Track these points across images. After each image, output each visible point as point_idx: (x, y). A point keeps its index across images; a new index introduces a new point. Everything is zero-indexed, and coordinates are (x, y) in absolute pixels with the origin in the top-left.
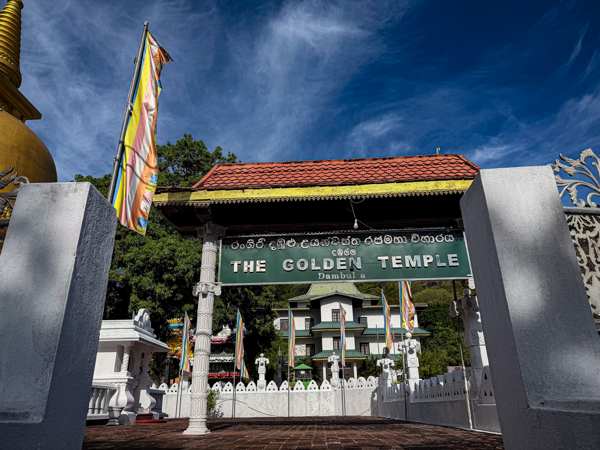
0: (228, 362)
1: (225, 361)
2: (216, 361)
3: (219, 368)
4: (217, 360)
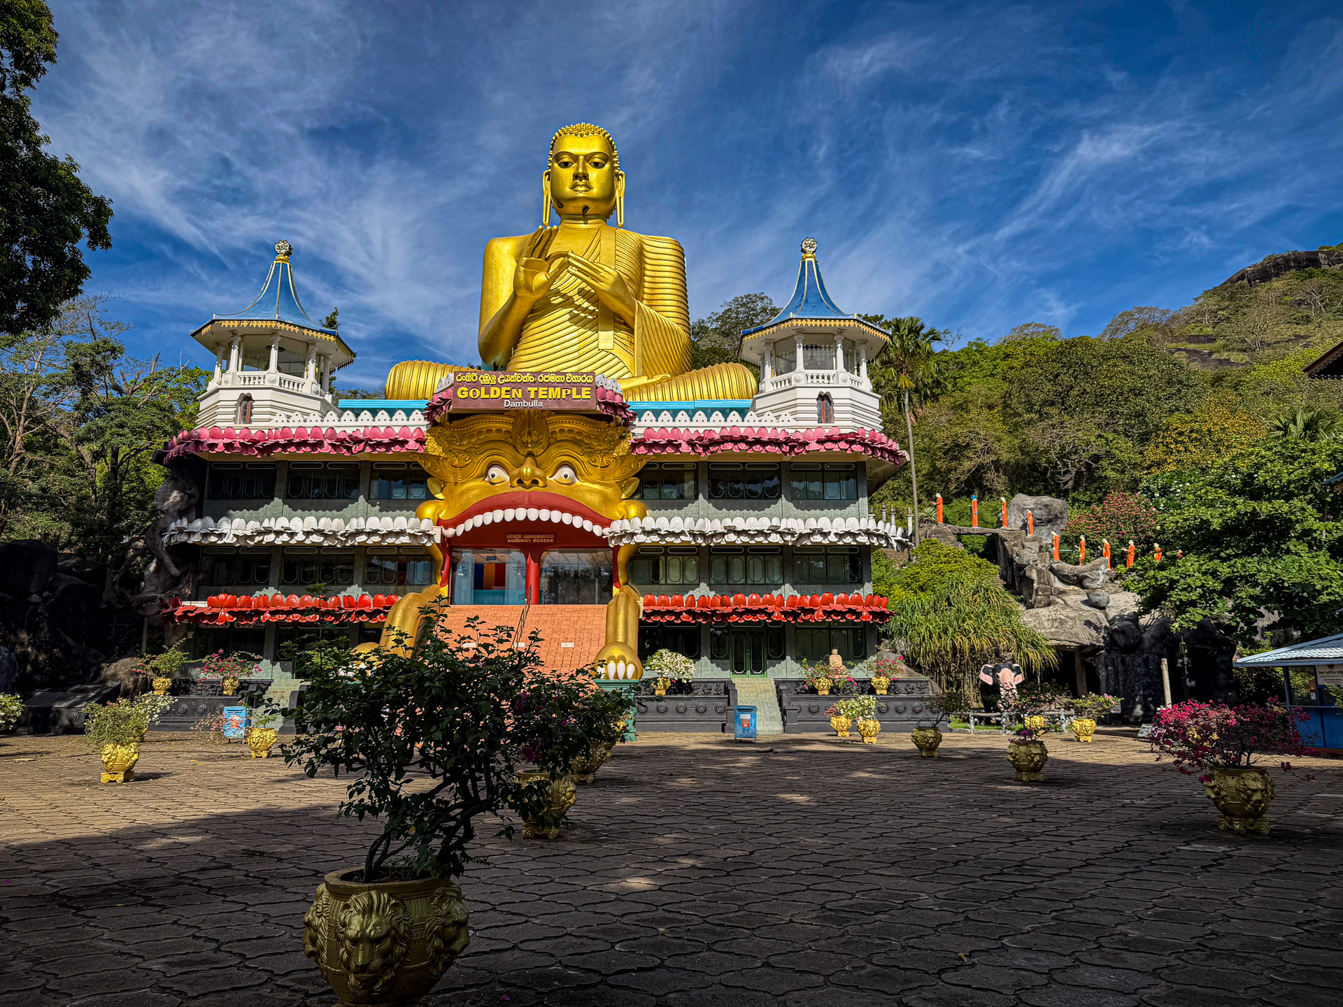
0: (832, 546)
1: (818, 539)
2: (775, 539)
3: (765, 575)
4: (775, 530)
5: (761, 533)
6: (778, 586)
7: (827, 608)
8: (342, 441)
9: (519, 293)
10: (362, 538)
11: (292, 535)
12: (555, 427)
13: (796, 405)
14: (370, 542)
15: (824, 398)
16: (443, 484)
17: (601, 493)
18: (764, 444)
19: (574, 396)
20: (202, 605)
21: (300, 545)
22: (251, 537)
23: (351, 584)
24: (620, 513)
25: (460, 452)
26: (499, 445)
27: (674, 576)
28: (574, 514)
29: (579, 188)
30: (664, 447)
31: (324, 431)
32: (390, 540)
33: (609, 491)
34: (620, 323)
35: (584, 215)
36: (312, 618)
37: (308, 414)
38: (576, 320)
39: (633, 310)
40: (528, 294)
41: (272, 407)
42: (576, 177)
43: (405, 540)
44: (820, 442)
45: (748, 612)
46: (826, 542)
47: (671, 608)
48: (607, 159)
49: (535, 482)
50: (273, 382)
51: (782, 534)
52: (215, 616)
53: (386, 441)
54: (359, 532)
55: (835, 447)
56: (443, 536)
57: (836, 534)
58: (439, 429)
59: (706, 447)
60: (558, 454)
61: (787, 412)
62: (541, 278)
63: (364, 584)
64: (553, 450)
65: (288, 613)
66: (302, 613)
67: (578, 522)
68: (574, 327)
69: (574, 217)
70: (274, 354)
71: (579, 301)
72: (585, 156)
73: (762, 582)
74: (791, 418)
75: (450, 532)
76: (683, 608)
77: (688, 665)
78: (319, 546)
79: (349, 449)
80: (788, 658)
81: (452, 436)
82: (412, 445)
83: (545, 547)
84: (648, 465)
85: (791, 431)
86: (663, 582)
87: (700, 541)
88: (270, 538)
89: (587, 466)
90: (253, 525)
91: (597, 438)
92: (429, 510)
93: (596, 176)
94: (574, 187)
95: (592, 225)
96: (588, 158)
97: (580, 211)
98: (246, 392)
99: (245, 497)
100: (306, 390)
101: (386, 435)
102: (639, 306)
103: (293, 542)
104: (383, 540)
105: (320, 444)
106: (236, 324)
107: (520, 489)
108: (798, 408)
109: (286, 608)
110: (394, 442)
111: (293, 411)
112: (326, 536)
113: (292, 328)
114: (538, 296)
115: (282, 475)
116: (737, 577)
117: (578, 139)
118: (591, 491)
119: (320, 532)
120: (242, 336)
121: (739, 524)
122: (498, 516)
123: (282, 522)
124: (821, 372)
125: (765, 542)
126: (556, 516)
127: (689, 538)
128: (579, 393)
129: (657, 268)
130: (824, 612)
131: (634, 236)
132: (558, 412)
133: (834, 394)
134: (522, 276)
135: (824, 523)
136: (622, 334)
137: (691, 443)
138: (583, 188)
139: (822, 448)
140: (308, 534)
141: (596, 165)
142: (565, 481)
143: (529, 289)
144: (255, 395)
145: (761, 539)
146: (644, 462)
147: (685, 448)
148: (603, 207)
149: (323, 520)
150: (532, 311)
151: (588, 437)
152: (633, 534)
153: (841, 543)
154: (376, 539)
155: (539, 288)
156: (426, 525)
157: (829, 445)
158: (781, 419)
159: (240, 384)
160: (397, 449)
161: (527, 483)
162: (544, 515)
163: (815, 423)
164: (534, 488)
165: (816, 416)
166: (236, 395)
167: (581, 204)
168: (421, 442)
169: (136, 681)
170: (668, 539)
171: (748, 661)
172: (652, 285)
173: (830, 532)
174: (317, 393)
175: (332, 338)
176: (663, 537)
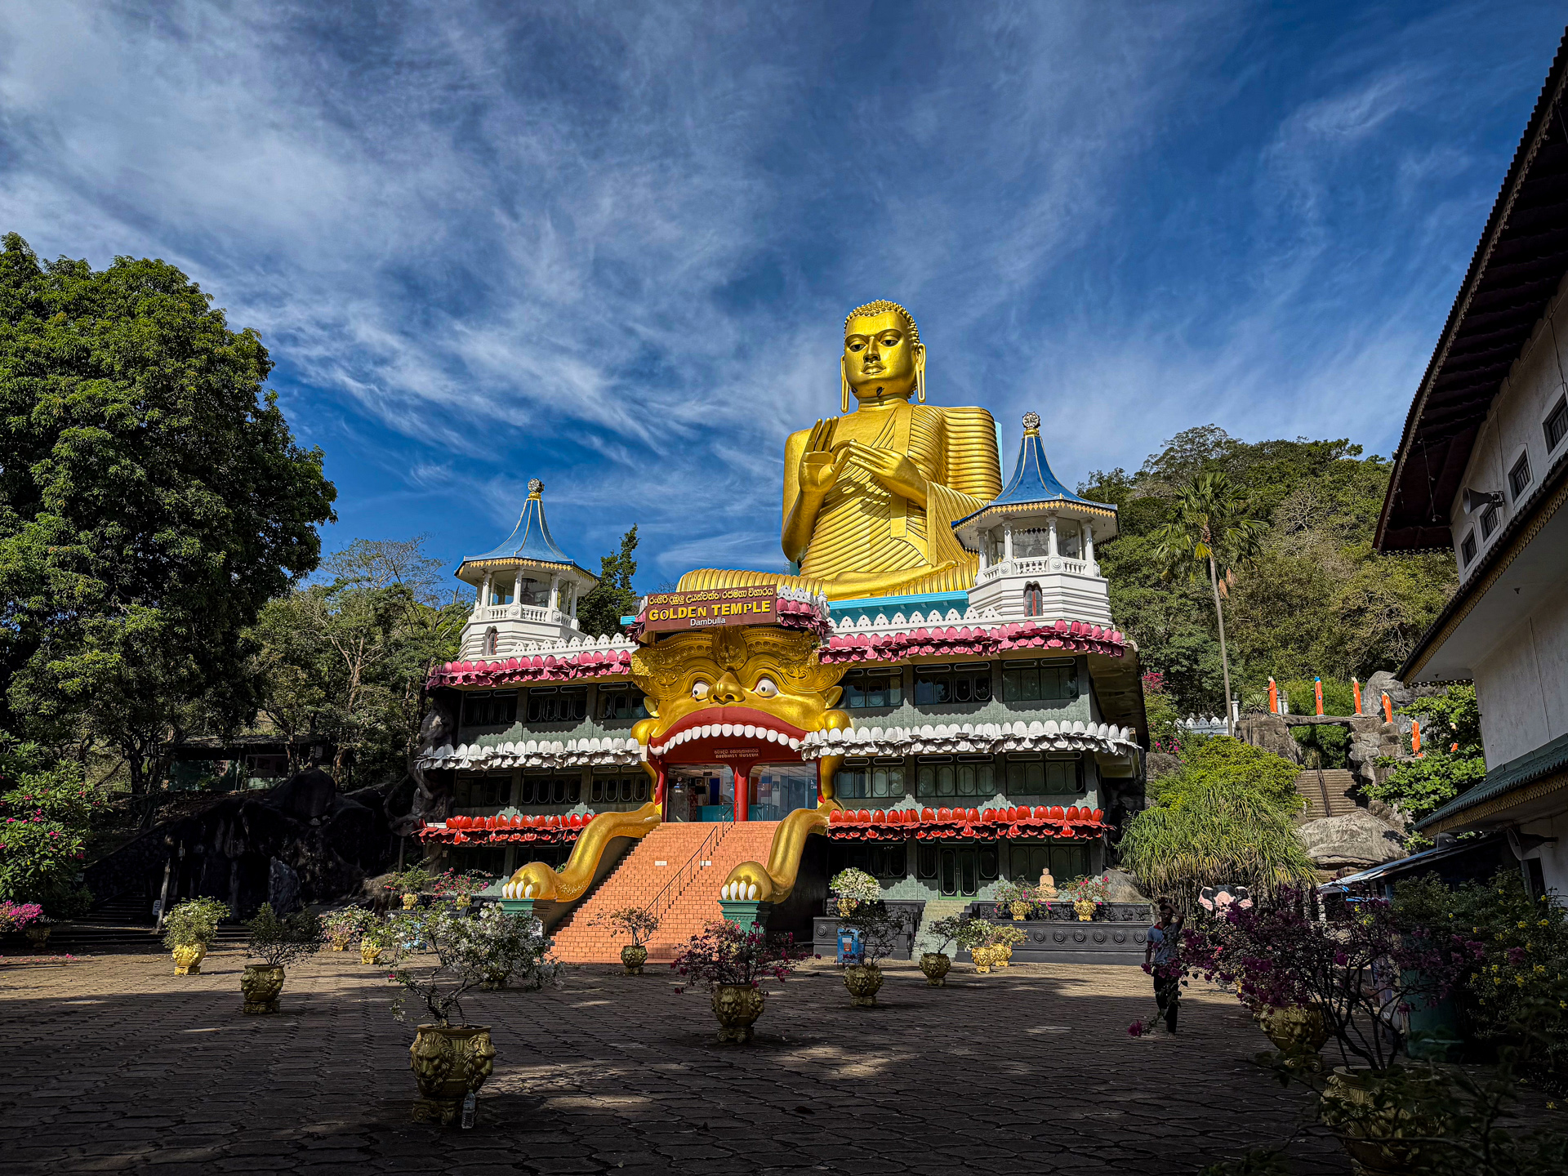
3: (977, 784)
5: (946, 741)
6: (990, 797)
7: (1022, 823)
8: (561, 667)
9: (805, 490)
10: (574, 759)
11: (515, 758)
12: (752, 640)
13: (1000, 599)
14: (579, 763)
15: (1033, 587)
16: (656, 702)
17: (801, 704)
18: (952, 645)
19: (755, 610)
20: (442, 826)
21: (523, 768)
22: (485, 762)
23: (578, 803)
24: (820, 724)
25: (666, 670)
26: (702, 662)
27: (881, 790)
28: (768, 727)
29: (871, 371)
30: (848, 654)
31: (544, 658)
32: (597, 761)
33: (811, 702)
34: (915, 507)
35: (879, 397)
36: (529, 837)
37: (542, 641)
38: (868, 509)
39: (925, 493)
40: (814, 489)
41: (513, 637)
42: (866, 359)
43: (609, 760)
44: (1011, 639)
45: (934, 827)
46: (1020, 748)
47: (853, 824)
48: (898, 336)
49: (730, 698)
50: (515, 614)
51: (972, 742)
52: (451, 837)
53: (593, 665)
54: (571, 754)
55: (1031, 644)
56: (650, 754)
57: (1031, 740)
58: (645, 650)
59: (895, 652)
60: (754, 668)
61: (991, 607)
62: (827, 470)
63: (589, 804)
64: (751, 663)
65: (510, 833)
66: (522, 832)
67: (772, 736)
68: (867, 517)
69: (869, 400)
70: (518, 587)
71: (872, 488)
72: (876, 336)
73: (974, 793)
74: (995, 613)
75: (657, 750)
76: (869, 824)
77: (870, 885)
78: (539, 767)
79: (567, 675)
80: (1001, 877)
81: (658, 655)
82: (617, 667)
83: (752, 762)
84: (849, 672)
85: (988, 628)
86: (869, 795)
87: (889, 751)
88: (497, 762)
89: (786, 677)
90: (488, 750)
91: (792, 649)
92: (642, 729)
93: (889, 357)
94: (865, 370)
95: (889, 405)
96: (879, 337)
97: (875, 393)
98: (492, 625)
99: (493, 724)
100: (548, 620)
101: (595, 659)
102: (932, 487)
103: (516, 765)
104: (591, 760)
105: (540, 672)
106: (482, 563)
107: (717, 704)
108: (1004, 602)
109: (507, 828)
110: (601, 666)
111: (530, 639)
112: (544, 759)
113: (530, 563)
114: (826, 489)
115: (523, 701)
116: (947, 787)
117: (869, 319)
118: (790, 703)
119: (538, 755)
120: (493, 574)
121: (927, 732)
122: (695, 733)
123: (509, 747)
124: (1030, 560)
125: (954, 751)
126: (750, 731)
127: (874, 750)
128: (759, 606)
129: (961, 441)
130: (1019, 827)
131: (934, 412)
132: (751, 626)
133: (1042, 582)
134: (806, 471)
135: (1019, 729)
136: (916, 519)
137: (875, 648)
138: (875, 370)
139: (1016, 646)
140: (528, 757)
141: (888, 343)
142: (764, 694)
143: (814, 483)
144: (500, 627)
145: (948, 748)
146: (845, 670)
147: (871, 654)
148: (901, 384)
149: (542, 743)
150: (824, 504)
151: (783, 648)
152: (819, 747)
153: (1037, 749)
154: (584, 760)
155: (824, 482)
156: (631, 744)
157: (1022, 642)
158: (984, 615)
159: (489, 618)
160: (603, 672)
161: (723, 698)
162: (738, 730)
163: (1022, 617)
164: (731, 703)
165: (1022, 608)
166: (483, 629)
167: (874, 386)
168: (626, 664)
169: (387, 896)
170: (854, 751)
171: (958, 881)
172: (957, 461)
173: (1024, 739)
174: (558, 620)
175: (569, 568)
176: (848, 749)
